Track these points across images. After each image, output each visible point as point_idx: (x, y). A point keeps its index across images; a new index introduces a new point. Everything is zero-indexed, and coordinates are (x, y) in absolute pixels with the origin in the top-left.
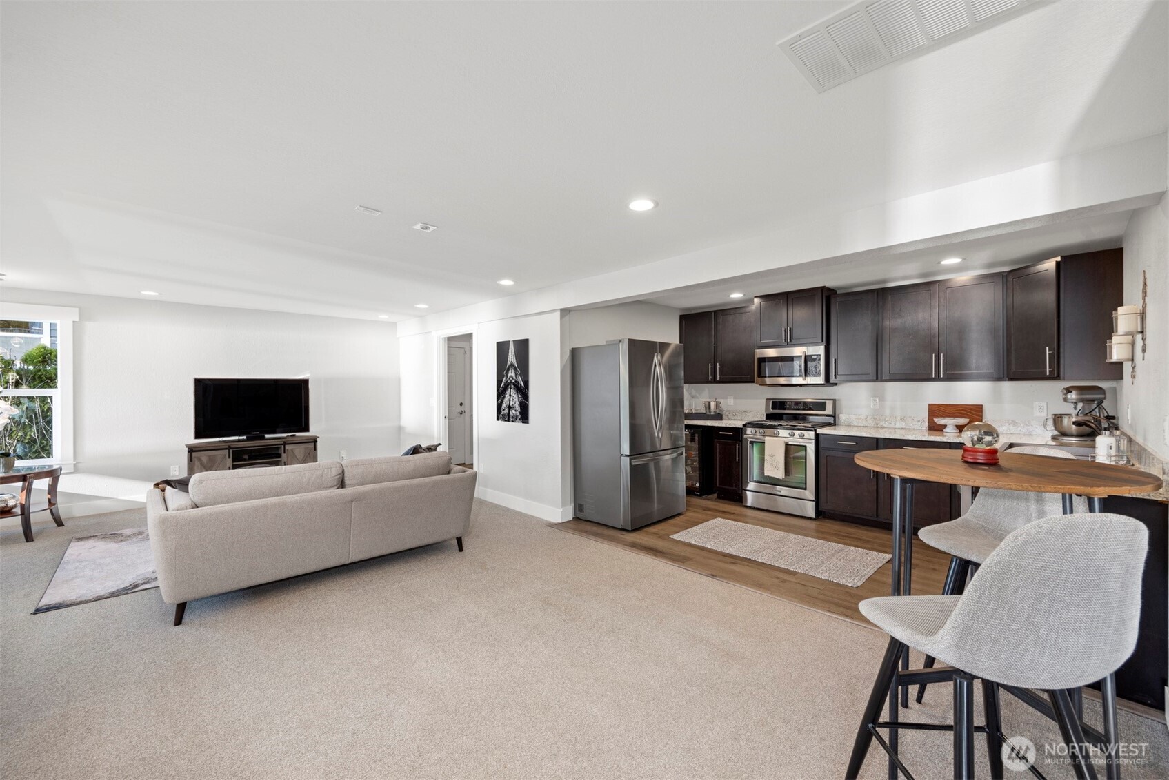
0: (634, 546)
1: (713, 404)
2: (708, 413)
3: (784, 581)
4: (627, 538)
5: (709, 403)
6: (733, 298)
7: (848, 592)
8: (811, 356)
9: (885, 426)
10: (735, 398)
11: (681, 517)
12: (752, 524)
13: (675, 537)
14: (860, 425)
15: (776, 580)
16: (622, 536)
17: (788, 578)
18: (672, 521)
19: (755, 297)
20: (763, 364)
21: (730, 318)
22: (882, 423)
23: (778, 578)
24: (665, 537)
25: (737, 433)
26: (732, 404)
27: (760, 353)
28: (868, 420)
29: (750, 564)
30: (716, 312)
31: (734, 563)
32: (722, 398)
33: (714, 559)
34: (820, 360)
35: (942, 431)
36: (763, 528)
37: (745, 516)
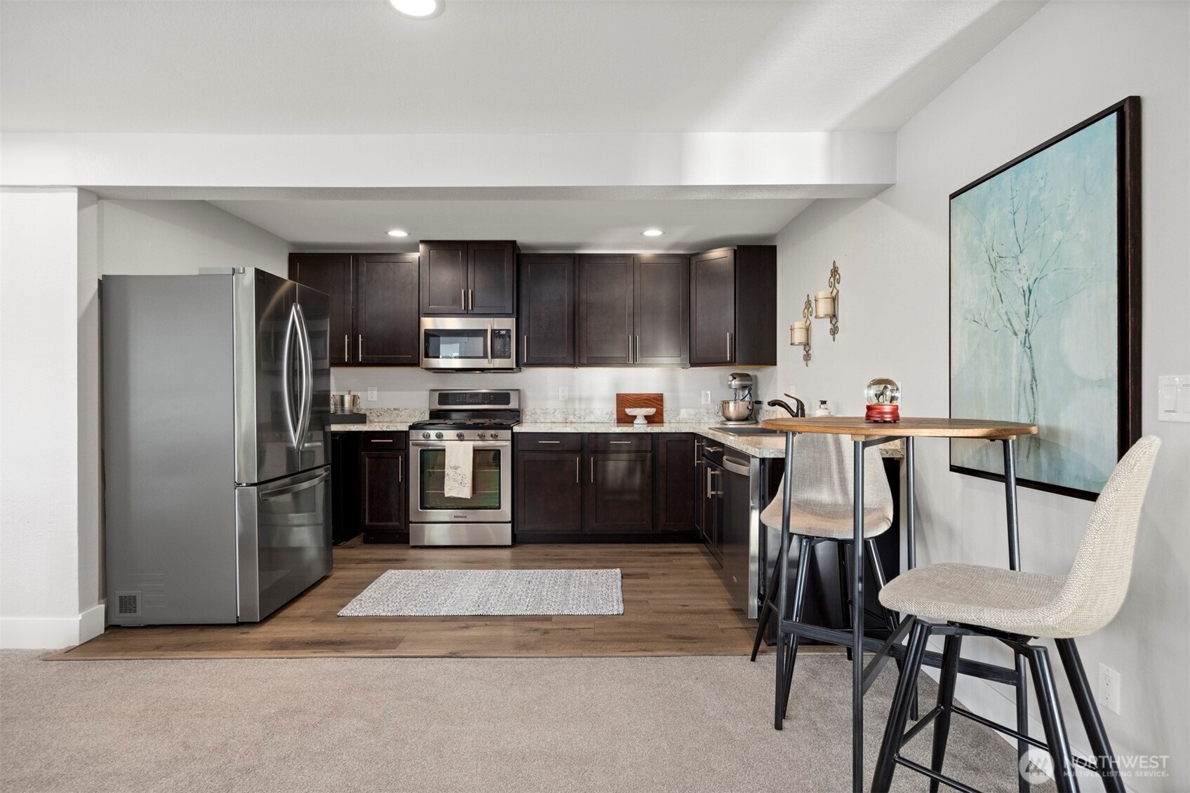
0: (281, 646)
1: (347, 399)
2: (339, 413)
3: (546, 632)
4: (257, 636)
5: (342, 397)
6: (394, 238)
7: (620, 622)
8: (500, 330)
9: (574, 420)
10: (378, 390)
11: (328, 581)
12: (445, 568)
13: (345, 612)
14: (547, 421)
15: (537, 634)
16: (244, 636)
17: (547, 626)
18: (318, 590)
19: (422, 242)
20: (431, 339)
21: (380, 268)
22: (571, 418)
23: (536, 630)
24: (331, 617)
25: (398, 441)
26: (375, 398)
27: (428, 323)
28: (556, 414)
29: (488, 623)
30: (357, 258)
31: (467, 627)
32: (360, 391)
33: (434, 630)
34: (510, 337)
35: (633, 423)
36: (461, 571)
37: (420, 560)
